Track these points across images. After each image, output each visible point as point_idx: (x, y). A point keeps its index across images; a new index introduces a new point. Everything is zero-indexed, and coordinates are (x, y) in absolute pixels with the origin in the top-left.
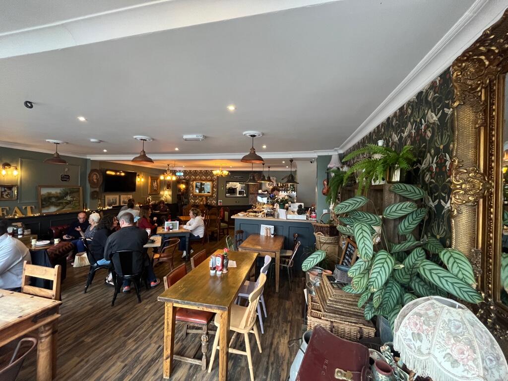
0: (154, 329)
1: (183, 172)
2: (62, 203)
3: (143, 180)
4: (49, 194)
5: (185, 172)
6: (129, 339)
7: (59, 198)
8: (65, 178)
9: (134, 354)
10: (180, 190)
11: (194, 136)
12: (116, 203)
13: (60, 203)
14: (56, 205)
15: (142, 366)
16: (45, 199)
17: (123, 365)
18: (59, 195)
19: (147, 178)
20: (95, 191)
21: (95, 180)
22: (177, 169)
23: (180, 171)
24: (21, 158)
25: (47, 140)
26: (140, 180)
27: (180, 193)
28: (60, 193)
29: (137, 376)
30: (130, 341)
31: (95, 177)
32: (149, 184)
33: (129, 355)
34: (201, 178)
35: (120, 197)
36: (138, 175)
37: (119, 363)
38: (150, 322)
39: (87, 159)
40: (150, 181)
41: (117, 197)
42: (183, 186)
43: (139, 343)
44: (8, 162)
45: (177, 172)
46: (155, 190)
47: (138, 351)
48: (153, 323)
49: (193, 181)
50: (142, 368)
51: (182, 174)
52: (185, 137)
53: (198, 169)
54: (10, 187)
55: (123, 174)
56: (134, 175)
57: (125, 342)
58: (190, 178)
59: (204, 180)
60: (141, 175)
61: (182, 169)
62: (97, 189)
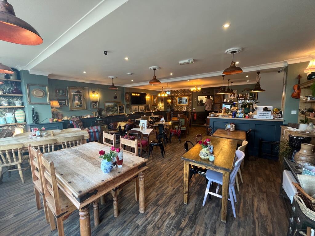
0: (169, 178)
1: (170, 91)
2: (114, 110)
3: (149, 97)
4: (109, 105)
5: (171, 91)
6: (157, 181)
7: (113, 107)
8: (115, 97)
9: (161, 189)
10: (168, 103)
11: (187, 61)
12: (137, 111)
13: (113, 110)
14: (112, 111)
15: (167, 197)
16: (107, 108)
17: (157, 194)
18: (112, 106)
19: (151, 97)
20: (128, 104)
21: (128, 98)
22: (167, 90)
23: (168, 91)
24: (99, 88)
25: (109, 77)
26: (148, 98)
27: (168, 105)
28: (113, 105)
29: (165, 201)
30: (157, 182)
31: (127, 96)
32: (152, 100)
33: (158, 189)
34: (181, 94)
35: (139, 107)
36: (147, 95)
37: (154, 193)
38: (166, 174)
39: (123, 87)
40: (152, 98)
41: (138, 107)
42: (170, 101)
43: (162, 184)
44: (94, 90)
45: (167, 92)
46: (155, 103)
47: (163, 188)
48: (168, 175)
49: (176, 97)
50: (167, 198)
51: (170, 93)
52: (181, 62)
53: (179, 89)
54: (96, 103)
55: (139, 95)
56: (144, 95)
57: (155, 182)
58: (174, 95)
59: (182, 96)
60: (148, 95)
61: (169, 90)
62: (129, 103)
